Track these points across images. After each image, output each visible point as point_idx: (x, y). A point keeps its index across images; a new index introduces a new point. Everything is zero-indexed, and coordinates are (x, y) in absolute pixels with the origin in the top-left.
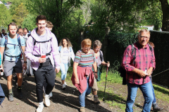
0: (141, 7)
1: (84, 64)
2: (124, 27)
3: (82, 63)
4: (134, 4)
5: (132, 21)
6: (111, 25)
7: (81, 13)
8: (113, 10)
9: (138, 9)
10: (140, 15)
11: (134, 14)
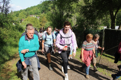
0: (101, 17)
1: (88, 49)
2: (92, 27)
3: (87, 49)
4: (97, 16)
5: (96, 24)
6: (86, 26)
7: (72, 21)
8: (87, 19)
9: (99, 19)
10: (100, 21)
11: (97, 21)
